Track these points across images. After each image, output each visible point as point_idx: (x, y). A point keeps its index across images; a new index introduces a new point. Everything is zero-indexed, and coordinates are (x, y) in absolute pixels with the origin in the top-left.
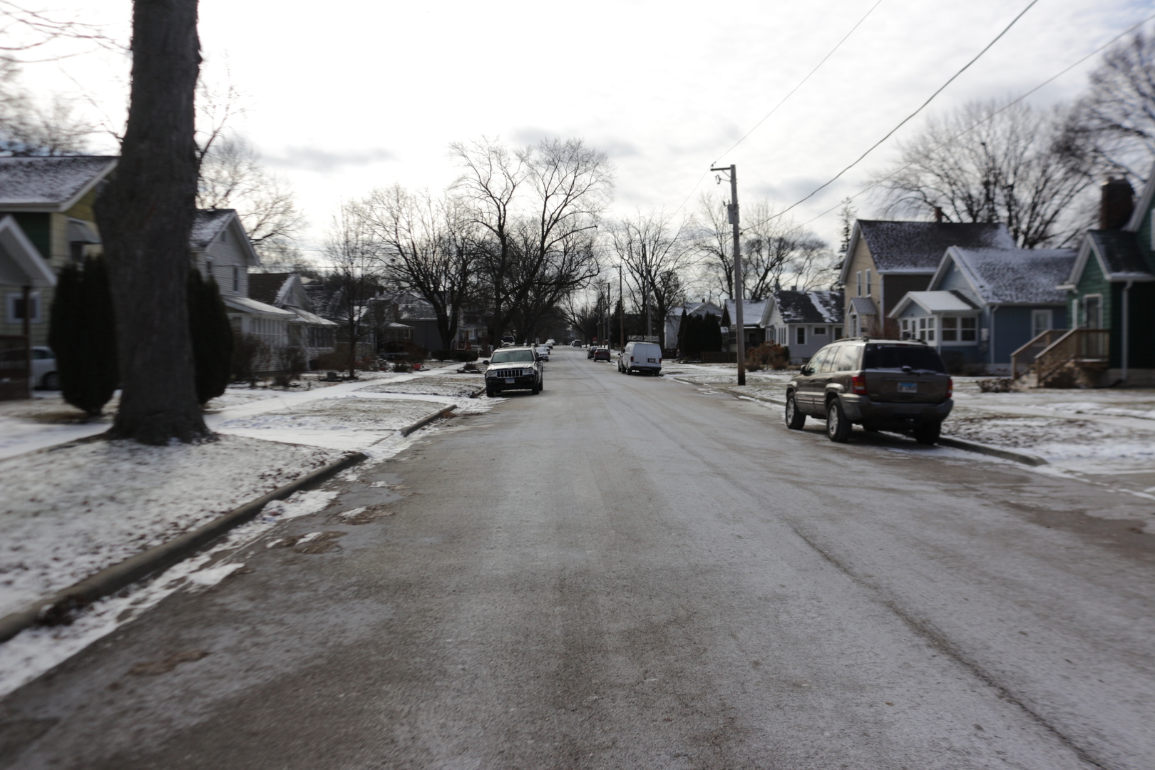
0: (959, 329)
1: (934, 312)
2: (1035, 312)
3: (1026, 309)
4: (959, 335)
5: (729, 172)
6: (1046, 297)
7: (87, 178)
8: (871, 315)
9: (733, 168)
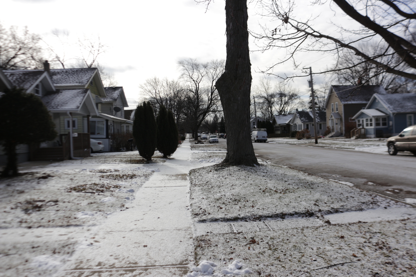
0: (381, 122)
1: (373, 116)
2: (408, 115)
3: (405, 114)
4: (381, 124)
5: (309, 69)
6: (411, 110)
7: (90, 76)
8: (338, 119)
9: (310, 68)
